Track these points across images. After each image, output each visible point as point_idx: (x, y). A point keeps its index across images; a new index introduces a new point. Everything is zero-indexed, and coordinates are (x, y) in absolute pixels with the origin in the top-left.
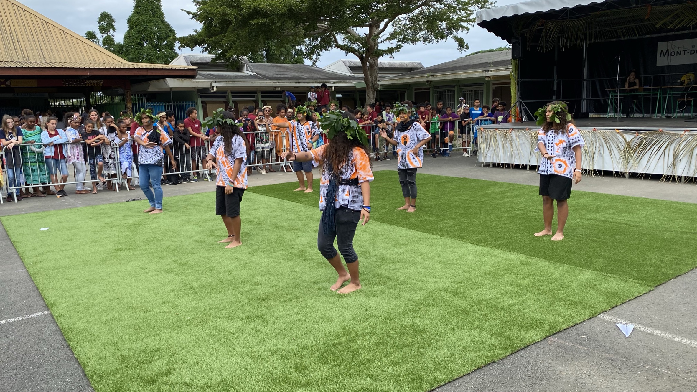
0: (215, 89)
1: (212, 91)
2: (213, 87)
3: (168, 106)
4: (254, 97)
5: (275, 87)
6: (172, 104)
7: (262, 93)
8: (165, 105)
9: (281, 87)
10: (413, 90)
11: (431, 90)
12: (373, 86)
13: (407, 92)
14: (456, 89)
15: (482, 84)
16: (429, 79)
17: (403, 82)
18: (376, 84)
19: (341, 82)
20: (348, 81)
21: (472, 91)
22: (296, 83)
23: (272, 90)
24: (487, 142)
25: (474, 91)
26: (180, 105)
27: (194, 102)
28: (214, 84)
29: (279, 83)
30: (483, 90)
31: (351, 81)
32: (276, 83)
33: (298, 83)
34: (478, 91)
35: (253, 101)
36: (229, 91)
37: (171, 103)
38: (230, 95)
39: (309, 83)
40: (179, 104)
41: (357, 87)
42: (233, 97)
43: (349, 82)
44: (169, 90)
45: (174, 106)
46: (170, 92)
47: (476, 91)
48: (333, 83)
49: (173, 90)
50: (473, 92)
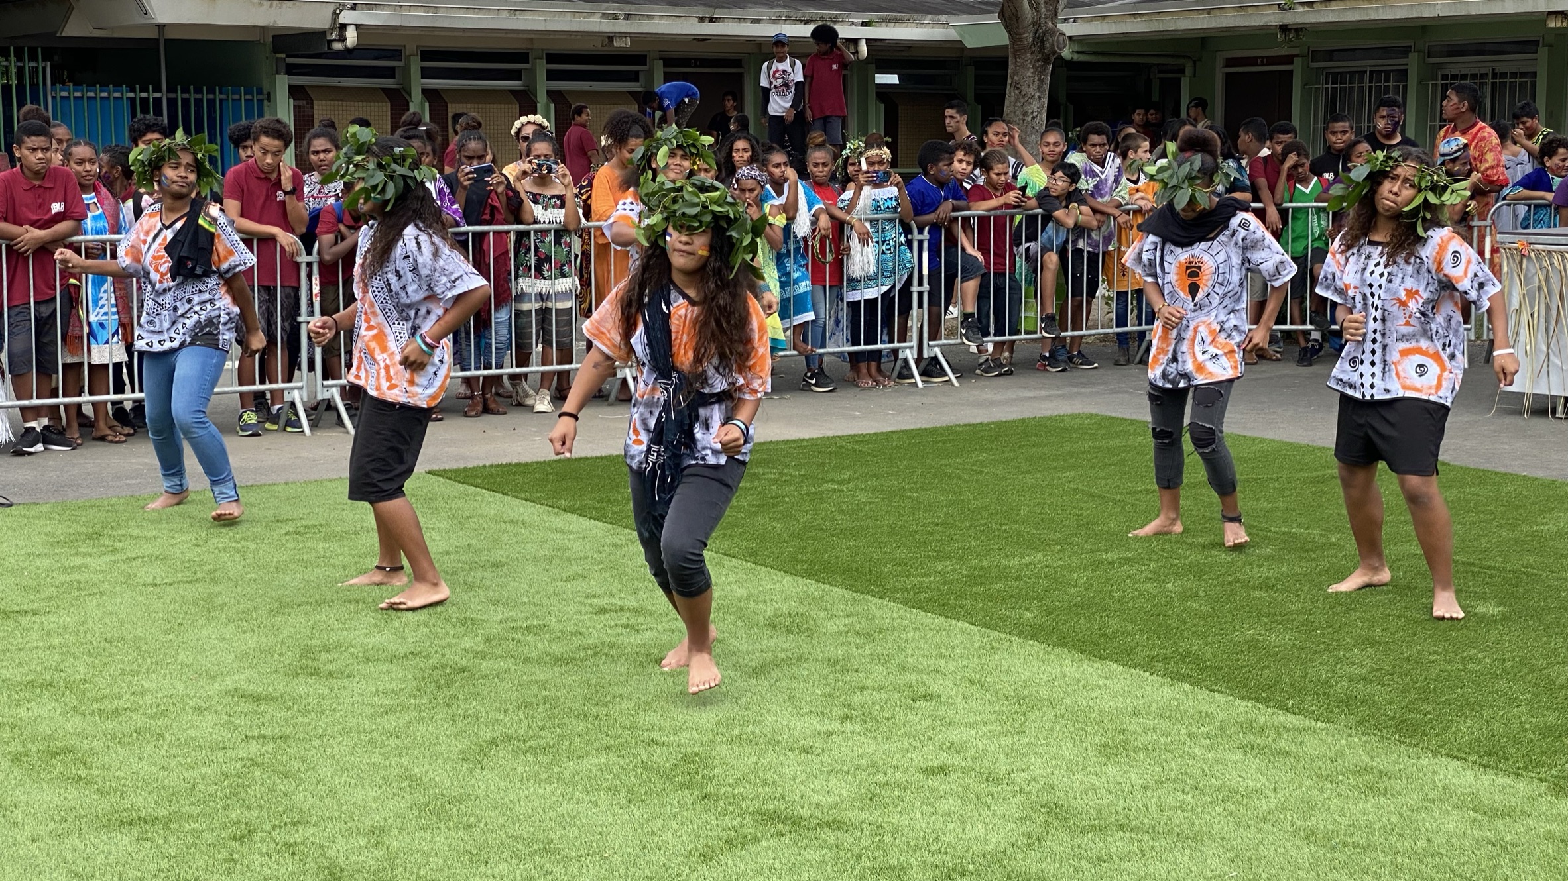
0: (351, 36)
1: (338, 46)
2: (343, 27)
3: (144, 101)
4: (515, 75)
5: (611, 37)
6: (164, 96)
7: (552, 58)
8: (132, 100)
9: (636, 38)
10: (1219, 62)
11: (1297, 67)
12: (1040, 40)
13: (1189, 71)
14: (1413, 63)
15: (1530, 46)
16: (1290, 18)
17: (1171, 27)
18: (1053, 32)
19: (897, 21)
20: (928, 18)
21: (1483, 76)
22: (702, 19)
23: (597, 47)
24: (1548, 307)
25: (1494, 76)
26: (199, 103)
27: (260, 92)
28: (346, 17)
29: (627, 17)
30: (1534, 74)
31: (943, 18)
32: (615, 17)
33: (712, 20)
34: (1514, 75)
35: (514, 93)
36: (411, 48)
37: (157, 89)
38: (416, 66)
39: (758, 21)
40: (193, 97)
41: (969, 44)
42: (426, 73)
43: (935, 23)
44: (153, 35)
45: (172, 103)
46: (157, 40)
47: (1503, 75)
48: (864, 24)
49: (171, 35)
50: (1489, 80)
